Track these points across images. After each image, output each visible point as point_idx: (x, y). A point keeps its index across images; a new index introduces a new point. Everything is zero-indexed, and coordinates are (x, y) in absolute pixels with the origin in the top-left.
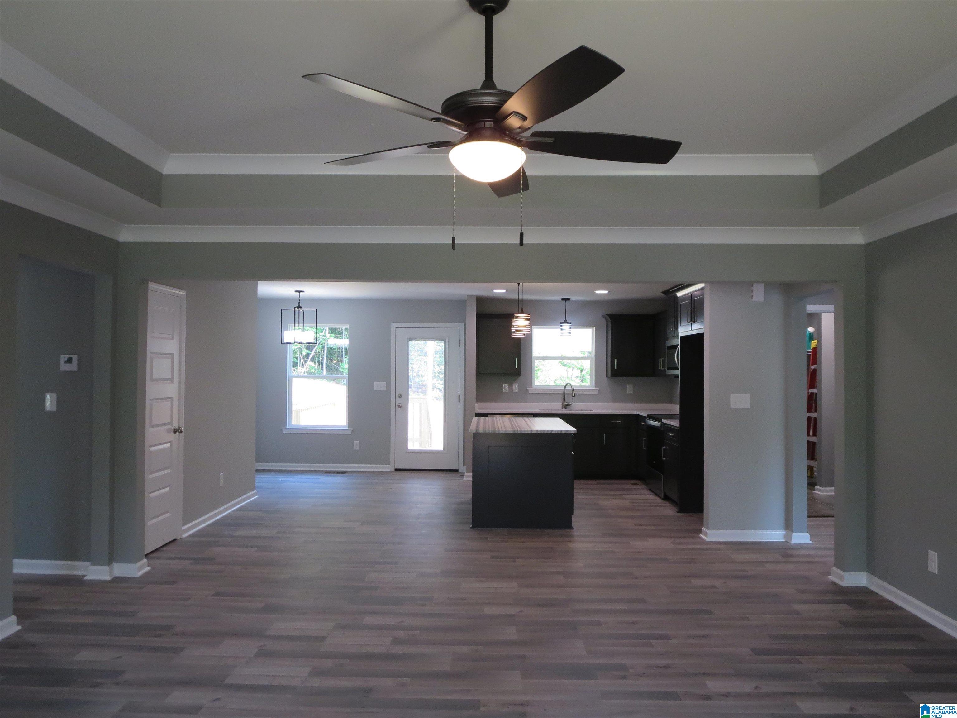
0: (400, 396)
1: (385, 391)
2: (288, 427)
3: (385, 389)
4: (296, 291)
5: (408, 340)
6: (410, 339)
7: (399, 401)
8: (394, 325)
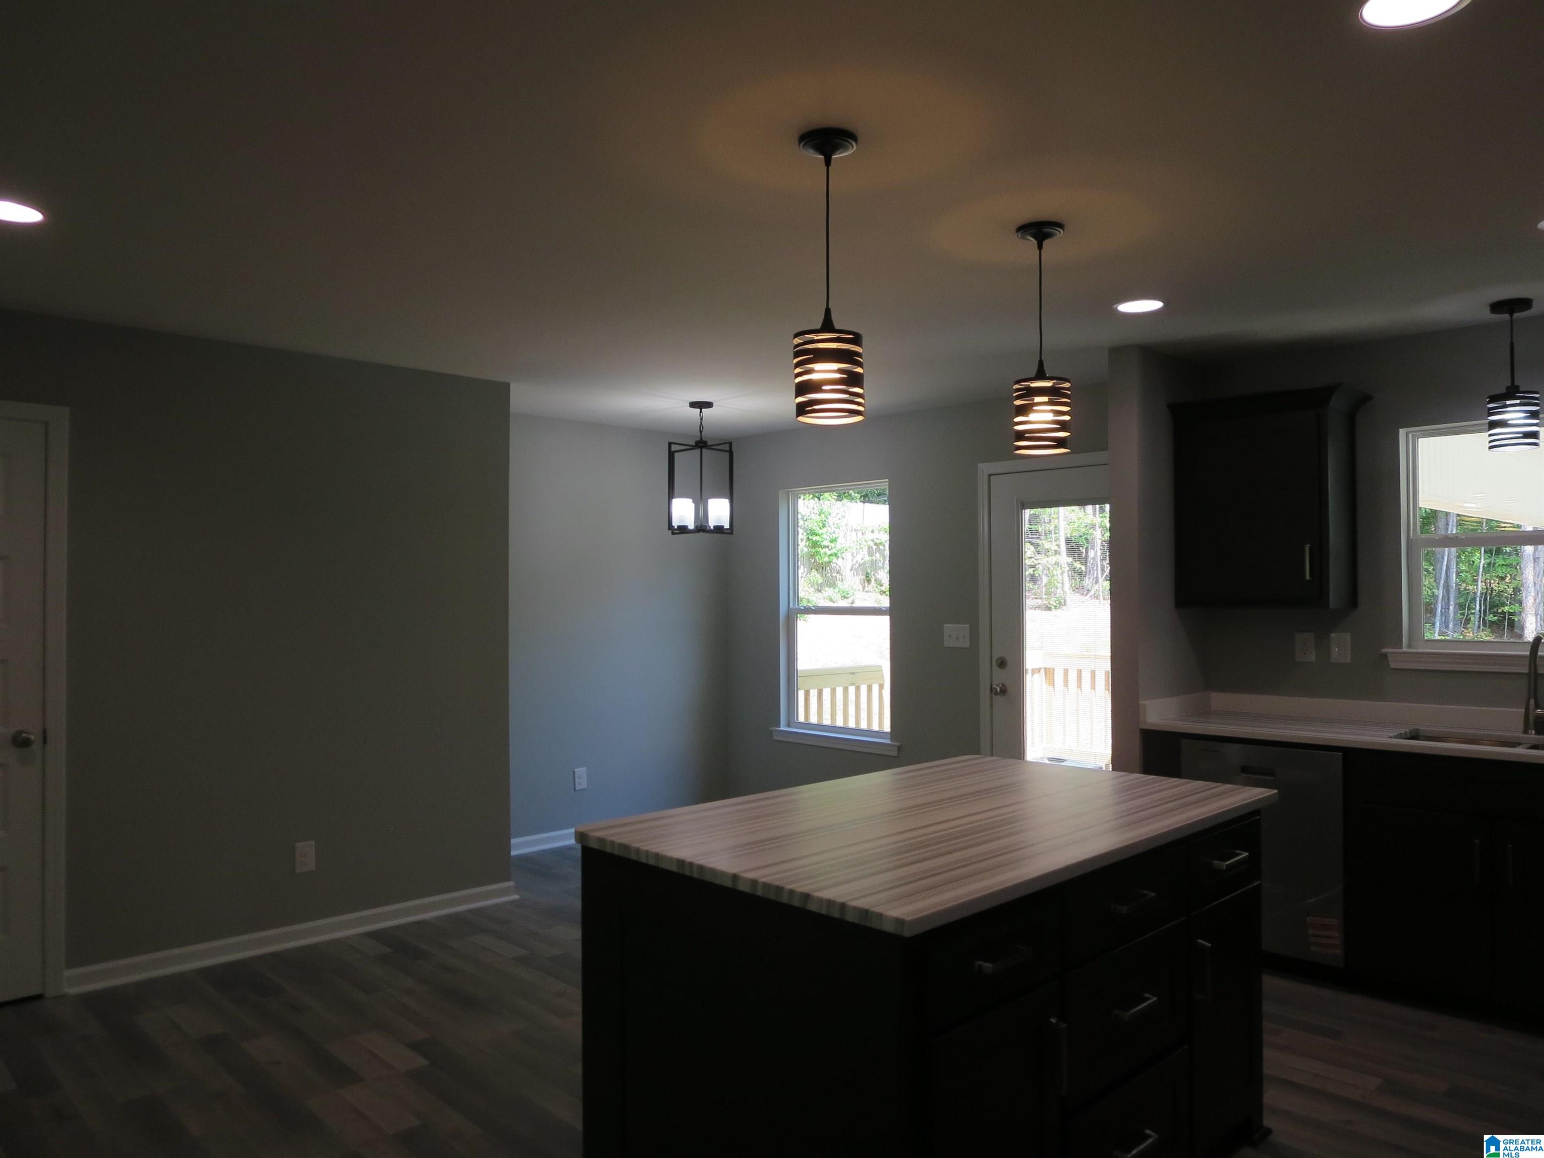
0: (1002, 664)
1: (968, 648)
2: (789, 726)
3: (966, 644)
4: (693, 405)
5: (1018, 508)
6: (1024, 506)
7: (1000, 677)
8: (984, 468)
